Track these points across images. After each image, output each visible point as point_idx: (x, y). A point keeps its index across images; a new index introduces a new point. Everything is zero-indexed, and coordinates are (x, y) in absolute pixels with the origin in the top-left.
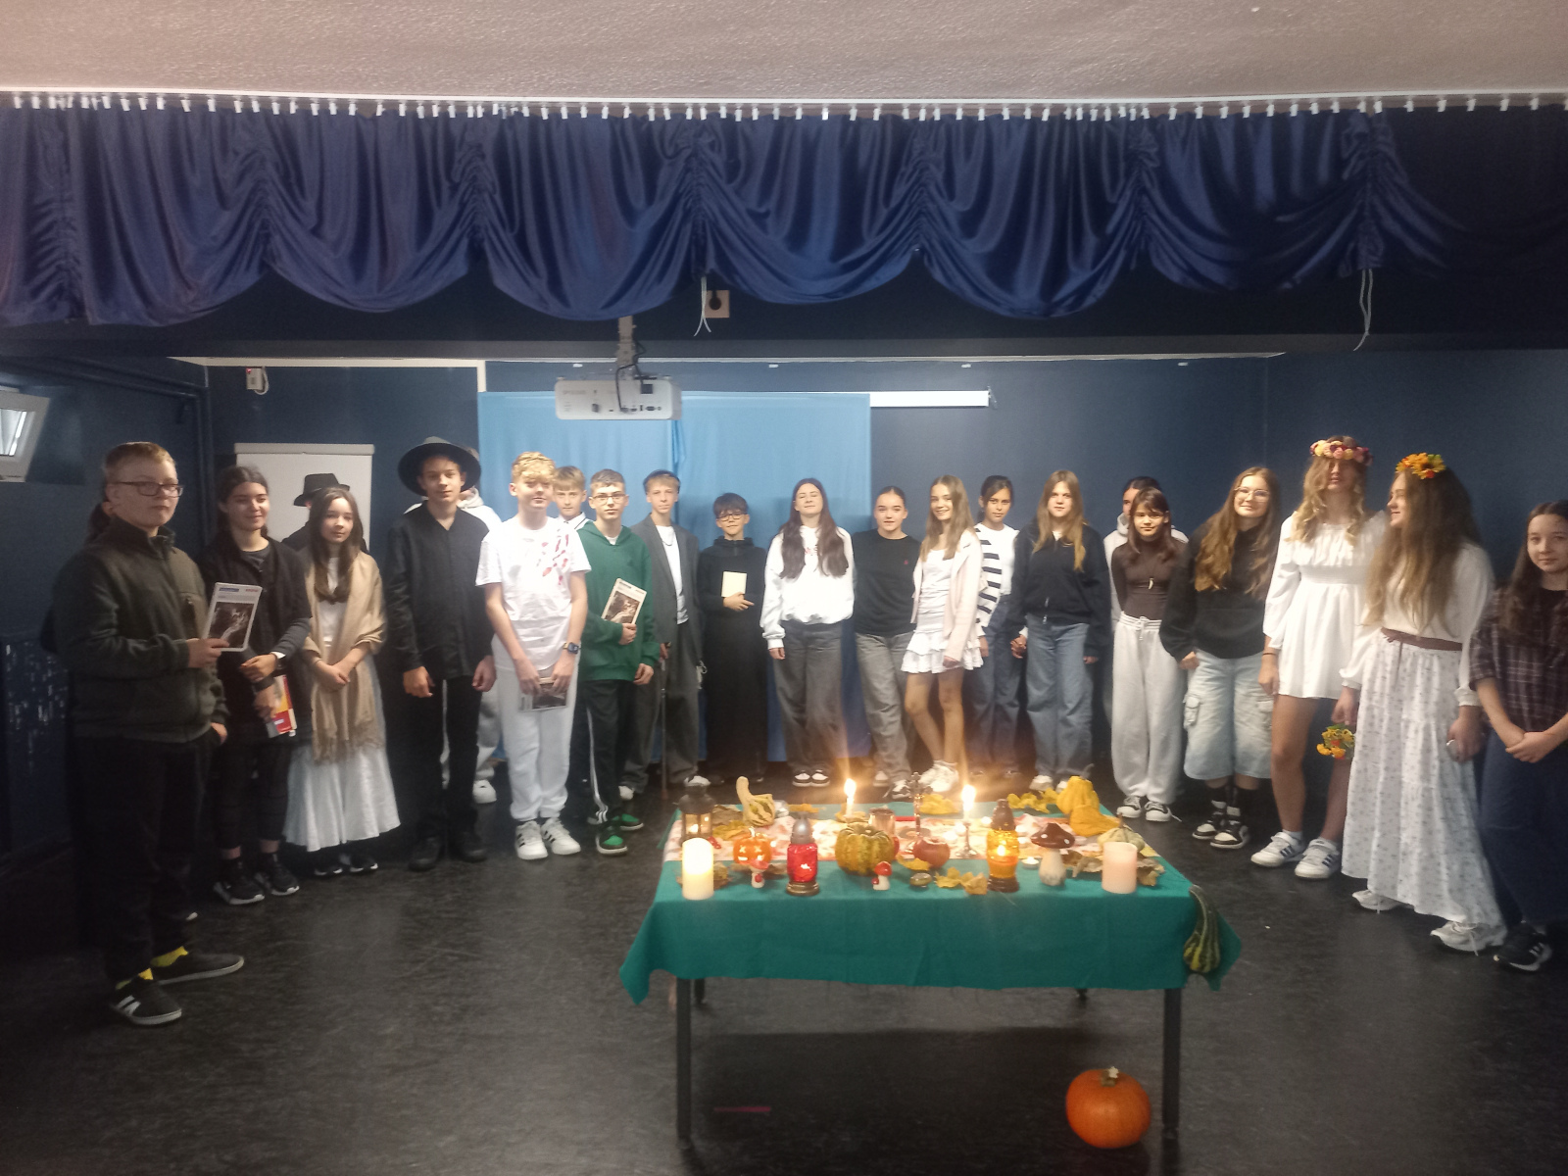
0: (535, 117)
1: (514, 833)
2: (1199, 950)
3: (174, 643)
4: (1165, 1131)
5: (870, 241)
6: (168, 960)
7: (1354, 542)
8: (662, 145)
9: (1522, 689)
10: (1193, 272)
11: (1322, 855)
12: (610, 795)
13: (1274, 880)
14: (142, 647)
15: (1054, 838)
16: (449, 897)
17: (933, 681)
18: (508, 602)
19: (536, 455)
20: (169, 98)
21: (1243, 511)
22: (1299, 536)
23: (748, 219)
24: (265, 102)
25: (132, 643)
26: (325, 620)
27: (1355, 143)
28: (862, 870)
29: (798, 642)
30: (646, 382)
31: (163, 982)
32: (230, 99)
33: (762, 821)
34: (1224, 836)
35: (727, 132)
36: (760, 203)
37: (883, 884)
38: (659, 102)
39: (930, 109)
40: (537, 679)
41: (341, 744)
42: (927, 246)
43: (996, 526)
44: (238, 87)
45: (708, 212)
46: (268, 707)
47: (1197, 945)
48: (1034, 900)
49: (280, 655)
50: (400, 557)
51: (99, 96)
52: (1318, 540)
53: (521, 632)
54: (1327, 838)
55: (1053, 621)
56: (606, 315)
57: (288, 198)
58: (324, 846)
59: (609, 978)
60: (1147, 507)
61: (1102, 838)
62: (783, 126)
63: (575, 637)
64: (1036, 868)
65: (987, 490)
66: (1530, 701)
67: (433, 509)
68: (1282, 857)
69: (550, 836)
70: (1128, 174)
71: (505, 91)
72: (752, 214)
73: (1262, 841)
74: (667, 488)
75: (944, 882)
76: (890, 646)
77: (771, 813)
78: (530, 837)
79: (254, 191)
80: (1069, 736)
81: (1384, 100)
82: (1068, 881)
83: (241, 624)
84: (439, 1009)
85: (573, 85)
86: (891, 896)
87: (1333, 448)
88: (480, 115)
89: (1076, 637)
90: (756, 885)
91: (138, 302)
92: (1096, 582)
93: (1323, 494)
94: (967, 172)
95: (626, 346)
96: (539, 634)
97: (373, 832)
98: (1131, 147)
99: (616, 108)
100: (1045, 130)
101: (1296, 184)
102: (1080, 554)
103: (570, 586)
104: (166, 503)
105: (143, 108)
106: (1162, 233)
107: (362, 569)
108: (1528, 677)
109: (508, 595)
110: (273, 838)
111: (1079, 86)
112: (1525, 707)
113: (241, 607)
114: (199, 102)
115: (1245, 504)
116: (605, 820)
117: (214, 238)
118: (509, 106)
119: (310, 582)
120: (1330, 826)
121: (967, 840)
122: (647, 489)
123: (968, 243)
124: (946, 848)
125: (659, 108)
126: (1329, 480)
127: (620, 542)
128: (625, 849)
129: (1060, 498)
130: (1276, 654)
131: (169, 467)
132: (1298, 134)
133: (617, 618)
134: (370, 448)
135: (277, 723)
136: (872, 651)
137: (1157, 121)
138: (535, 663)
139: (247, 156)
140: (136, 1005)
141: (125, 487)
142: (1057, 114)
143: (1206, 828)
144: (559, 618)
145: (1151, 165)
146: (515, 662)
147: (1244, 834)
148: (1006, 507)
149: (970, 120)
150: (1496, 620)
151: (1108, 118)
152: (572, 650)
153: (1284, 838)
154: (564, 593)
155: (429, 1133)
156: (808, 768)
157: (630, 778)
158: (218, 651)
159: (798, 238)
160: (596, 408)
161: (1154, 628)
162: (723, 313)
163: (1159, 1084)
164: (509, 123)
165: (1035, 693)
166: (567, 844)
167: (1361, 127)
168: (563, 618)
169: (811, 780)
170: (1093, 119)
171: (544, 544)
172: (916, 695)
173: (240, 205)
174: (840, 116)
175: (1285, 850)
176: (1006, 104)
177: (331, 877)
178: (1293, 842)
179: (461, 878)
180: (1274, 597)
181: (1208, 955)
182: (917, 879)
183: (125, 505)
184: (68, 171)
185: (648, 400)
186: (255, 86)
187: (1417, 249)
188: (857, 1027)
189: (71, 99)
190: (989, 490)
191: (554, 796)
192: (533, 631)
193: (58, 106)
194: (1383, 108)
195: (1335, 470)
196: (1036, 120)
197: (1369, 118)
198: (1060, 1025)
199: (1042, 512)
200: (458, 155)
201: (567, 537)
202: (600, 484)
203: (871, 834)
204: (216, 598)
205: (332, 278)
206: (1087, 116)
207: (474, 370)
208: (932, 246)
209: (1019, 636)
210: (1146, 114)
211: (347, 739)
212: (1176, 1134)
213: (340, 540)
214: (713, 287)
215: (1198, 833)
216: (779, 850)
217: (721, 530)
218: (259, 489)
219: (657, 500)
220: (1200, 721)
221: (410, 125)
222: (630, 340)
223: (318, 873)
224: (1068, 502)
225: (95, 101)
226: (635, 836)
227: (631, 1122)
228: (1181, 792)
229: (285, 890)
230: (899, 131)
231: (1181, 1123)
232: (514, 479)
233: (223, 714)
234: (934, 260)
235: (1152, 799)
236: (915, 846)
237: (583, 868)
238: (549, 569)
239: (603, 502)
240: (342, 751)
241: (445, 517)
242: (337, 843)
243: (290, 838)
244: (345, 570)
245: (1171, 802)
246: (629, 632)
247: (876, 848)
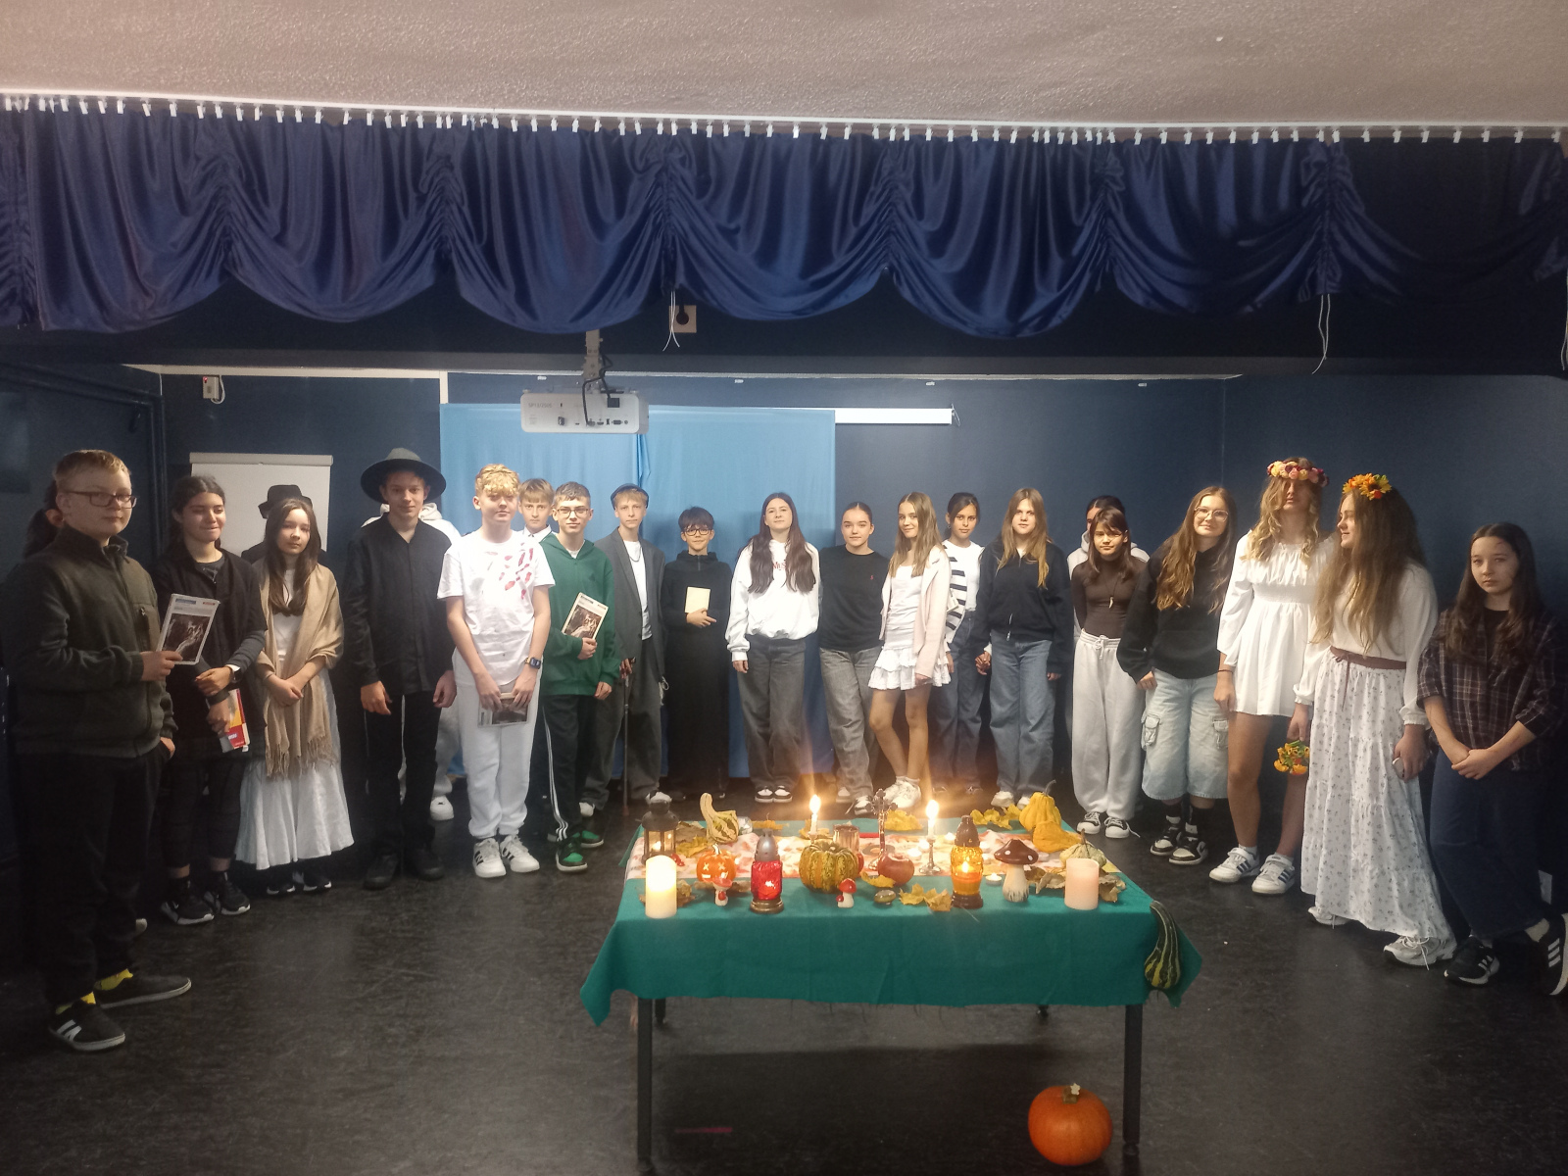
0: (505, 129)
1: (472, 850)
2: (1160, 966)
3: (127, 655)
4: (1126, 1147)
5: (839, 260)
6: (111, 983)
7: (1309, 562)
8: (632, 157)
9: (1467, 706)
10: (1156, 294)
11: (1278, 871)
12: (570, 811)
13: (1232, 895)
14: (94, 659)
15: (1018, 854)
16: (405, 916)
17: (899, 698)
18: (470, 615)
19: (499, 467)
20: (128, 102)
21: (1202, 530)
22: (1254, 555)
23: (719, 236)
24: (229, 109)
25: (83, 654)
26: (279, 633)
27: (1314, 171)
28: (827, 887)
29: (763, 656)
30: (612, 396)
31: (105, 1006)
32: (193, 105)
33: (725, 838)
34: (1182, 853)
35: (698, 148)
36: (731, 219)
37: (847, 901)
38: (629, 116)
39: (900, 129)
40: (497, 693)
41: (294, 759)
42: (895, 263)
43: (962, 542)
44: (200, 92)
45: (679, 228)
46: (222, 720)
47: (1158, 961)
48: (997, 918)
49: (236, 668)
50: (360, 571)
51: (57, 98)
52: (1273, 559)
53: (482, 646)
54: (1281, 853)
55: (1016, 637)
56: (572, 328)
57: (251, 207)
58: (274, 864)
59: (567, 998)
60: (1106, 526)
61: (1064, 854)
62: (753, 145)
63: (537, 652)
64: (1000, 884)
65: (953, 508)
66: (1474, 718)
67: (394, 521)
68: (1240, 873)
69: (509, 853)
70: (1093, 199)
71: (474, 102)
72: (723, 231)
73: (1219, 858)
74: (635, 503)
75: (908, 899)
76: (854, 661)
77: (735, 830)
78: (487, 856)
79: (215, 198)
80: (1031, 752)
81: (1342, 130)
82: (1031, 898)
83: (196, 638)
84: (393, 1030)
85: (544, 97)
86: (855, 914)
87: (1289, 469)
88: (449, 126)
89: (1039, 653)
90: (719, 902)
91: (93, 308)
92: (1059, 600)
93: (1279, 514)
94: (936, 194)
95: (593, 359)
96: (502, 648)
97: (325, 851)
98: (1097, 171)
99: (586, 122)
100: (1013, 151)
101: (1257, 210)
102: (1043, 572)
103: (533, 601)
104: (120, 514)
105: (103, 111)
106: (1127, 256)
107: (318, 581)
108: (1472, 695)
109: (469, 608)
110: (225, 857)
111: (1047, 109)
112: (1470, 724)
113: (198, 620)
114: (161, 107)
115: (1204, 523)
116: (565, 837)
117: (174, 245)
118: (478, 117)
119: (265, 594)
120: (1286, 841)
121: (931, 857)
122: (614, 505)
123: (936, 262)
124: (910, 865)
125: (630, 123)
126: (1284, 501)
127: (581, 556)
128: (585, 866)
129: (1024, 516)
130: (1232, 671)
131: (124, 476)
132: (1259, 160)
133: (577, 633)
134: (329, 459)
135: (230, 737)
136: (836, 666)
137: (1123, 146)
138: (496, 678)
139: (209, 162)
140: (77, 1030)
141: (76, 496)
142: (1025, 136)
143: (1163, 843)
144: (521, 633)
145: (1116, 188)
146: (475, 676)
147: (1201, 850)
148: (972, 524)
149: (939, 141)
150: (1443, 639)
151: (1075, 142)
152: (534, 665)
153: (1239, 854)
154: (527, 607)
155: (383, 1159)
156: (771, 784)
157: (592, 795)
158: (172, 664)
159: (768, 254)
160: (562, 421)
161: (1113, 646)
162: (691, 327)
163: (1120, 1100)
164: (477, 135)
165: (998, 709)
166: (527, 862)
167: (1320, 157)
168: (527, 632)
169: (774, 795)
170: (1061, 142)
171: (508, 558)
172: (881, 712)
173: (200, 214)
174: (810, 133)
175: (1242, 865)
176: (974, 125)
177: (284, 895)
178: (1249, 858)
179: (416, 896)
180: (1227, 614)
181: (1169, 971)
182: (881, 896)
183: (76, 513)
184: (23, 172)
185: (615, 413)
186: (218, 91)
187: (1372, 275)
188: (818, 1045)
189: (27, 101)
190: (956, 506)
191: (512, 813)
192: (495, 645)
193: (14, 107)
194: (1341, 139)
195: (1291, 490)
196: (1004, 142)
197: (1327, 148)
198: (1021, 1042)
199: (1006, 530)
200: (426, 166)
201: (531, 551)
202: (564, 497)
203: (835, 851)
204: (172, 610)
205: (294, 286)
206: (1054, 139)
207: (437, 381)
208: (900, 264)
209: (984, 652)
210: (1112, 138)
211: (300, 755)
212: (1136, 1150)
213: (296, 551)
214: (681, 303)
215: (1155, 849)
216: (743, 867)
217: (686, 543)
218: (216, 499)
219: (625, 515)
220: (1159, 741)
221: (377, 132)
222: (597, 353)
223: (269, 892)
224: (1032, 519)
225: (52, 104)
226: (595, 854)
227: (590, 1144)
228: (1140, 808)
229: (237, 910)
230: (869, 151)
231: (1141, 1139)
232: (477, 493)
233: (172, 729)
234: (902, 277)
235: (1111, 814)
236: (879, 863)
237: (543, 886)
238: (513, 583)
239: (567, 515)
240: (295, 767)
241: (406, 529)
242: (288, 861)
243: (240, 856)
244: (301, 584)
245: (1129, 818)
246: (589, 646)
247: (840, 864)
